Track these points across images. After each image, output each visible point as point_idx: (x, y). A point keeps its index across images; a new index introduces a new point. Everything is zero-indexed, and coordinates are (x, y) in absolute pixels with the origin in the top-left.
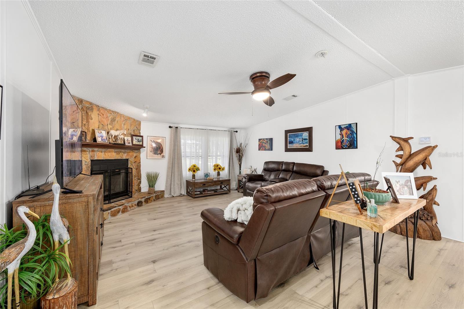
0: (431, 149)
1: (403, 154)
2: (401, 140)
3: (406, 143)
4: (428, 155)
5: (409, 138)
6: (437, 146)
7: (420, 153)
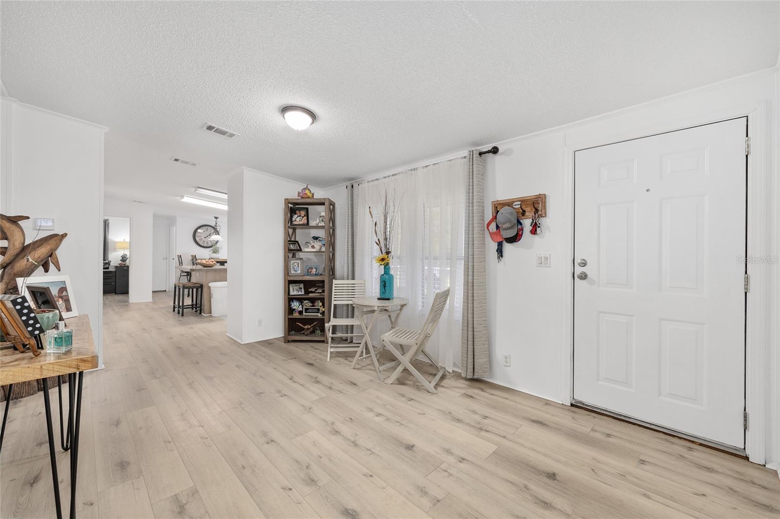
0: (57, 238)
1: (7, 246)
2: (3, 219)
3: (14, 226)
4: (54, 249)
5: (20, 216)
6: (67, 234)
7: (41, 245)
